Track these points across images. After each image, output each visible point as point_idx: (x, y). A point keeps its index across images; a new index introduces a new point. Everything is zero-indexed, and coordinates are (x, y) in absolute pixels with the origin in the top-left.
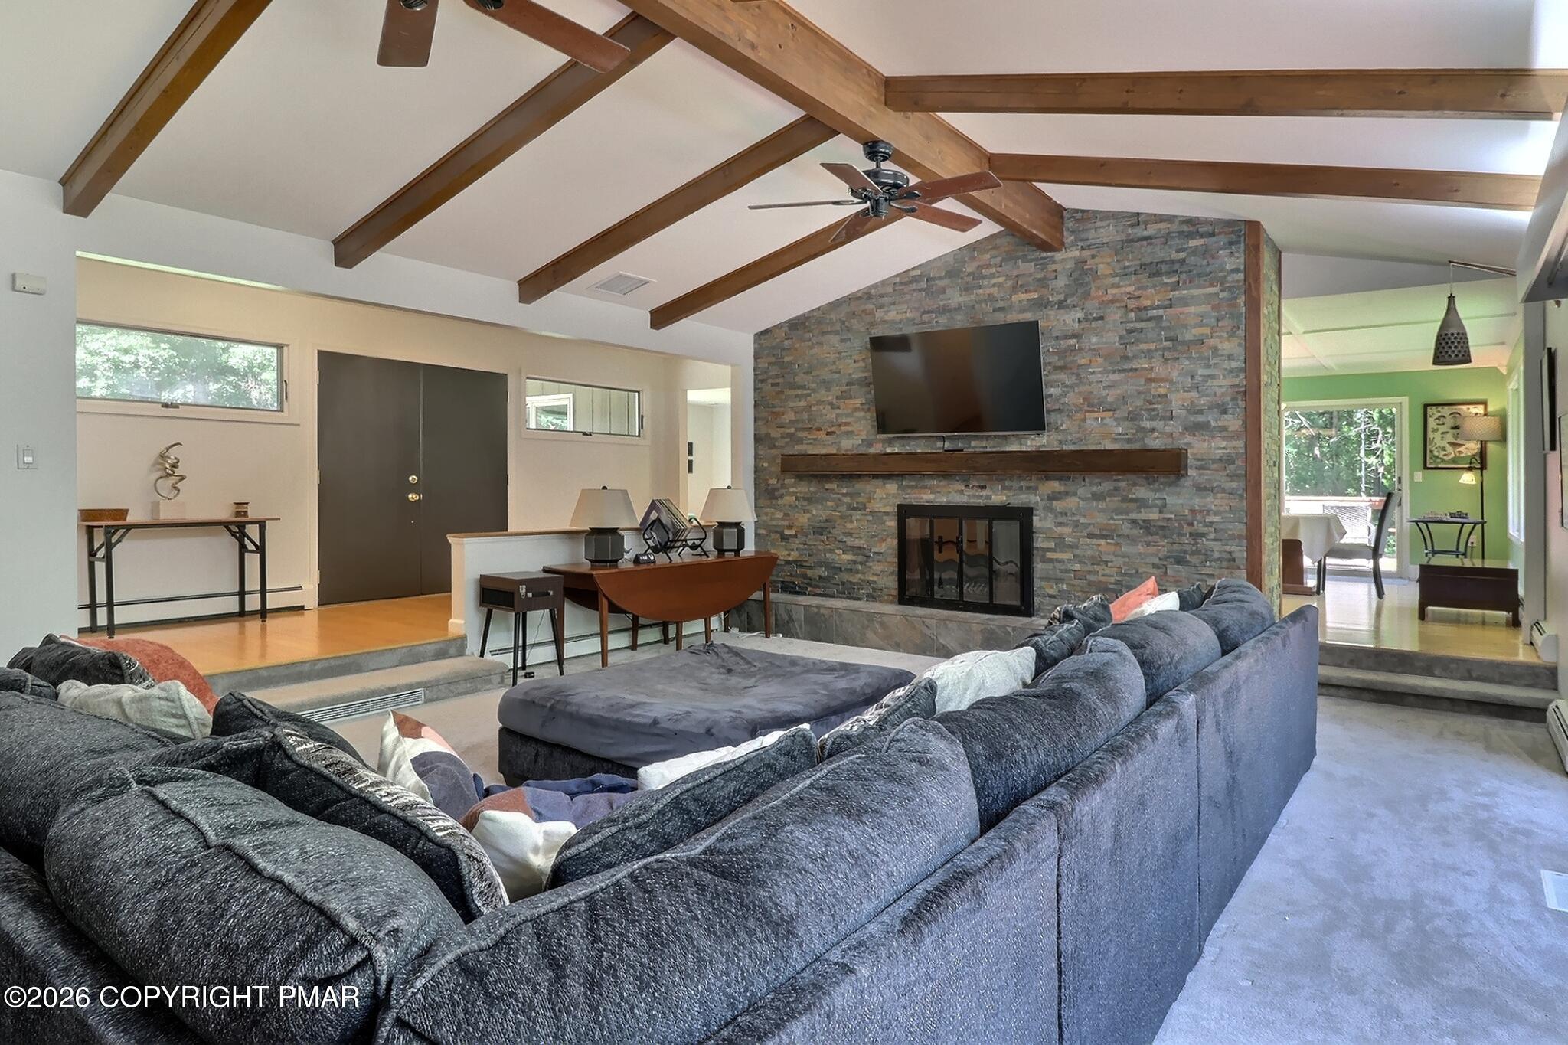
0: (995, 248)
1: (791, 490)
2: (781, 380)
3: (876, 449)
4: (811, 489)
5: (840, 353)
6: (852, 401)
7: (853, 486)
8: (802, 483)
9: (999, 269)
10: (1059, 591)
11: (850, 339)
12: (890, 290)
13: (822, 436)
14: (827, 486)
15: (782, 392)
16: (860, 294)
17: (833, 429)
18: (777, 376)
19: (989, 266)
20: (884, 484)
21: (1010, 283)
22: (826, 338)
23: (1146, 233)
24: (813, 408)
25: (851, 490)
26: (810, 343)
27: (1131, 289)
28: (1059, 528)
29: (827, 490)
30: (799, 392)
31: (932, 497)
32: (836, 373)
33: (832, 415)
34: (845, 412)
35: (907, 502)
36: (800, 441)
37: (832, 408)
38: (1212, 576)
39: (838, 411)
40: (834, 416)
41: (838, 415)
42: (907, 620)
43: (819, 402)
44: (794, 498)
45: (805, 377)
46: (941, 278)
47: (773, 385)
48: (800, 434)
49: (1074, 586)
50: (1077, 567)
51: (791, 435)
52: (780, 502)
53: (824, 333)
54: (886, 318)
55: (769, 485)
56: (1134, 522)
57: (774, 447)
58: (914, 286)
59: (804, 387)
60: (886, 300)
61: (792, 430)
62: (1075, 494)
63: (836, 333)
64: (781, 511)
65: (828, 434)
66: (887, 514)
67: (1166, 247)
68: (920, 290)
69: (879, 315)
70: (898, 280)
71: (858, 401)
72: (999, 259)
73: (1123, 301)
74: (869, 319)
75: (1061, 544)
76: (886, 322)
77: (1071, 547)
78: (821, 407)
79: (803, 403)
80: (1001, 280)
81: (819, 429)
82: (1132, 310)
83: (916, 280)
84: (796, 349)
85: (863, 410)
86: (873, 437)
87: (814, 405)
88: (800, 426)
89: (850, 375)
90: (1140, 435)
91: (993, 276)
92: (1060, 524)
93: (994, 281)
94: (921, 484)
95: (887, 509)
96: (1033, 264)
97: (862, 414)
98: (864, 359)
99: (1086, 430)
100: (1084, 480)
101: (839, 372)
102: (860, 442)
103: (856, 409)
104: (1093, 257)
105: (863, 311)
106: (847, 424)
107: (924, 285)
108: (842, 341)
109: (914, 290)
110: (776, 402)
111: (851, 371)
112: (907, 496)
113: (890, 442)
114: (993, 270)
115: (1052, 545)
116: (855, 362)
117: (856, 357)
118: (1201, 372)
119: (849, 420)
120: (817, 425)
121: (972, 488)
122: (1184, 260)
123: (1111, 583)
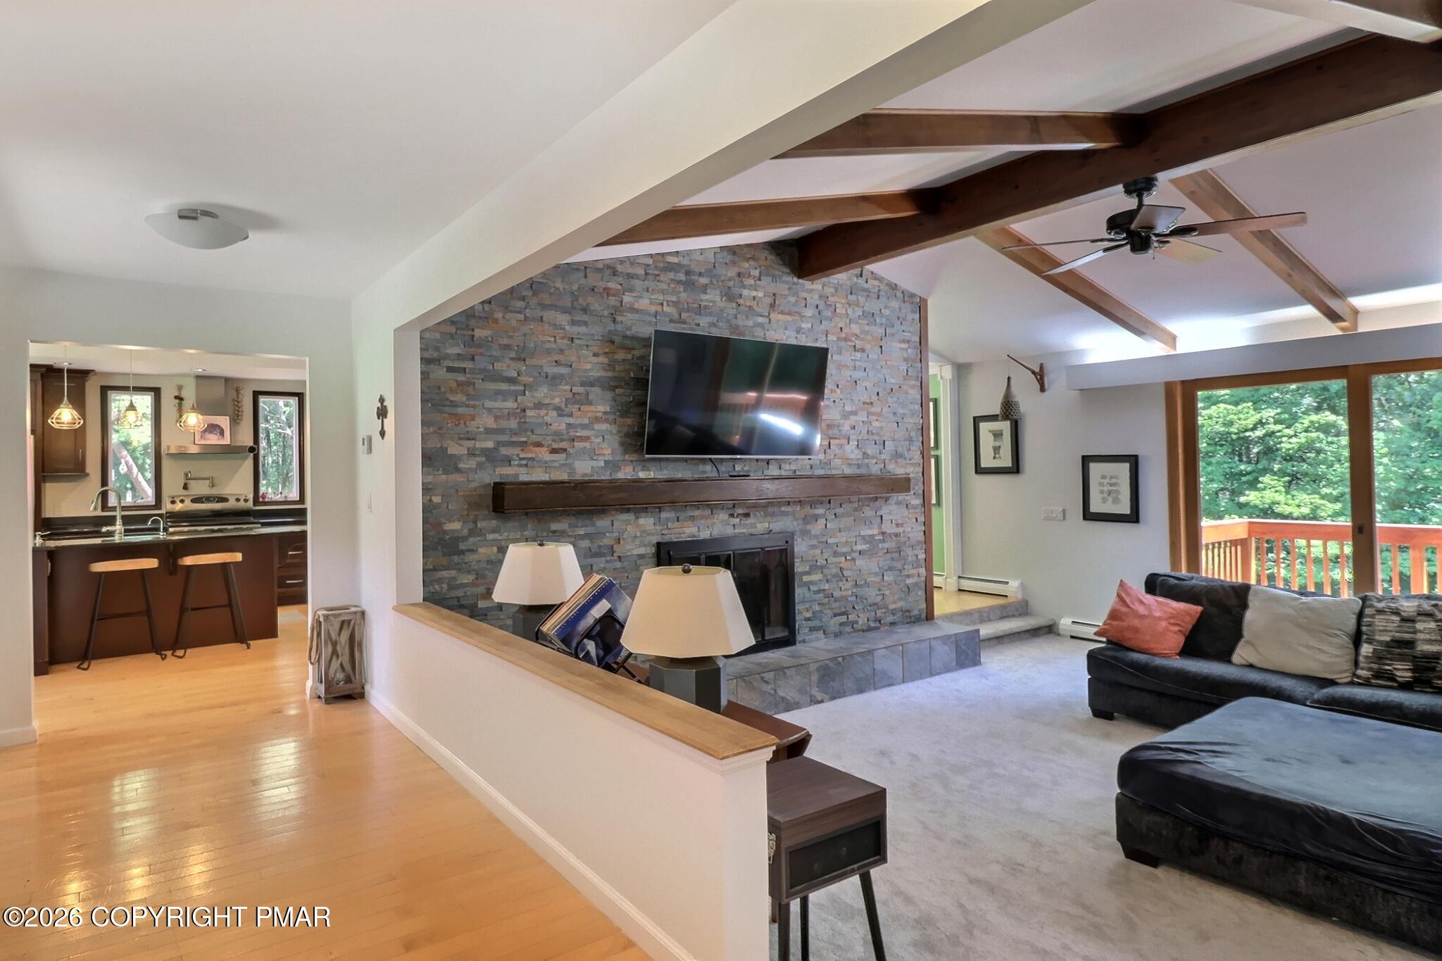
0: (753, 258)
1: (490, 537)
2: (467, 365)
3: (626, 473)
4: (526, 533)
5: (572, 339)
6: (592, 408)
7: (594, 525)
8: (510, 524)
9: (758, 282)
10: (813, 613)
11: (586, 324)
12: (641, 271)
13: (544, 454)
14: (554, 526)
15: (470, 383)
16: (600, 266)
17: (564, 445)
18: (459, 357)
19: (750, 276)
20: (637, 518)
21: (769, 300)
22: (549, 315)
23: (866, 286)
24: (529, 413)
25: (590, 530)
26: (521, 317)
27: (858, 332)
28: (812, 551)
29: (554, 532)
30: (504, 386)
31: (694, 530)
32: (566, 365)
33: (560, 425)
34: (579, 421)
35: (667, 539)
36: (508, 461)
37: (559, 415)
38: (908, 576)
39: (571, 420)
40: (563, 426)
41: (569, 425)
42: (745, 681)
43: (539, 406)
44: (495, 549)
45: (513, 364)
46: (700, 274)
47: (450, 369)
48: (504, 451)
49: (823, 604)
50: (827, 586)
51: (487, 453)
52: (470, 557)
53: (543, 306)
54: (636, 306)
55: (445, 532)
56: (863, 537)
57: (458, 470)
58: (671, 275)
59: (512, 381)
60: (636, 282)
61: (490, 444)
62: (823, 516)
63: (565, 311)
64: (469, 572)
65: (554, 451)
66: (641, 556)
67: (879, 301)
68: (679, 282)
69: (627, 298)
70: (650, 261)
71: (601, 408)
72: (756, 273)
73: (852, 341)
74: (613, 301)
75: (815, 568)
76: (637, 311)
77: (822, 568)
78: (543, 412)
79: (510, 404)
80: (760, 294)
81: (539, 445)
82: (858, 351)
83: (671, 268)
84: (496, 321)
85: (607, 421)
86: (619, 457)
87: (531, 409)
88: (505, 438)
89: (586, 371)
90: (866, 461)
91: (751, 287)
92: (813, 547)
93: (754, 293)
94: (682, 515)
95: (642, 551)
96: (786, 287)
97: (604, 426)
98: (606, 353)
99: (830, 455)
100: (830, 502)
101: (571, 366)
102: (603, 465)
103: (597, 420)
104: (833, 296)
105: (605, 289)
106: (587, 439)
107: (682, 277)
108: (573, 323)
109: (672, 280)
110: (459, 398)
111: (589, 366)
112: (666, 532)
113: (644, 464)
114: (752, 282)
115: (807, 569)
116: (594, 355)
117: (595, 349)
118: (900, 411)
119: (584, 433)
120: (534, 438)
121: (737, 517)
122: (888, 316)
123: (849, 596)
